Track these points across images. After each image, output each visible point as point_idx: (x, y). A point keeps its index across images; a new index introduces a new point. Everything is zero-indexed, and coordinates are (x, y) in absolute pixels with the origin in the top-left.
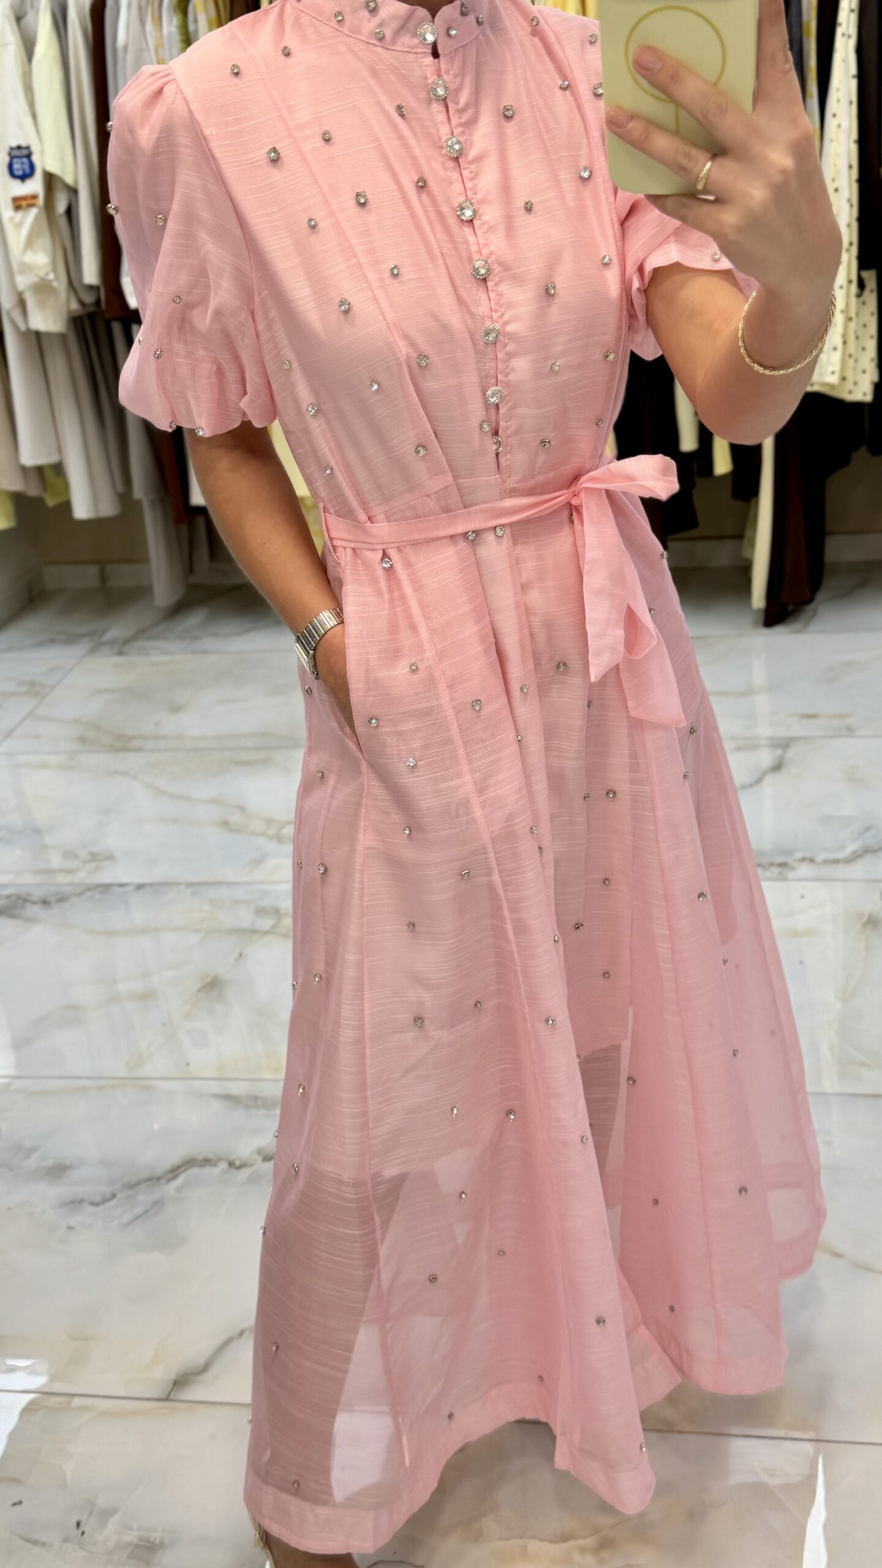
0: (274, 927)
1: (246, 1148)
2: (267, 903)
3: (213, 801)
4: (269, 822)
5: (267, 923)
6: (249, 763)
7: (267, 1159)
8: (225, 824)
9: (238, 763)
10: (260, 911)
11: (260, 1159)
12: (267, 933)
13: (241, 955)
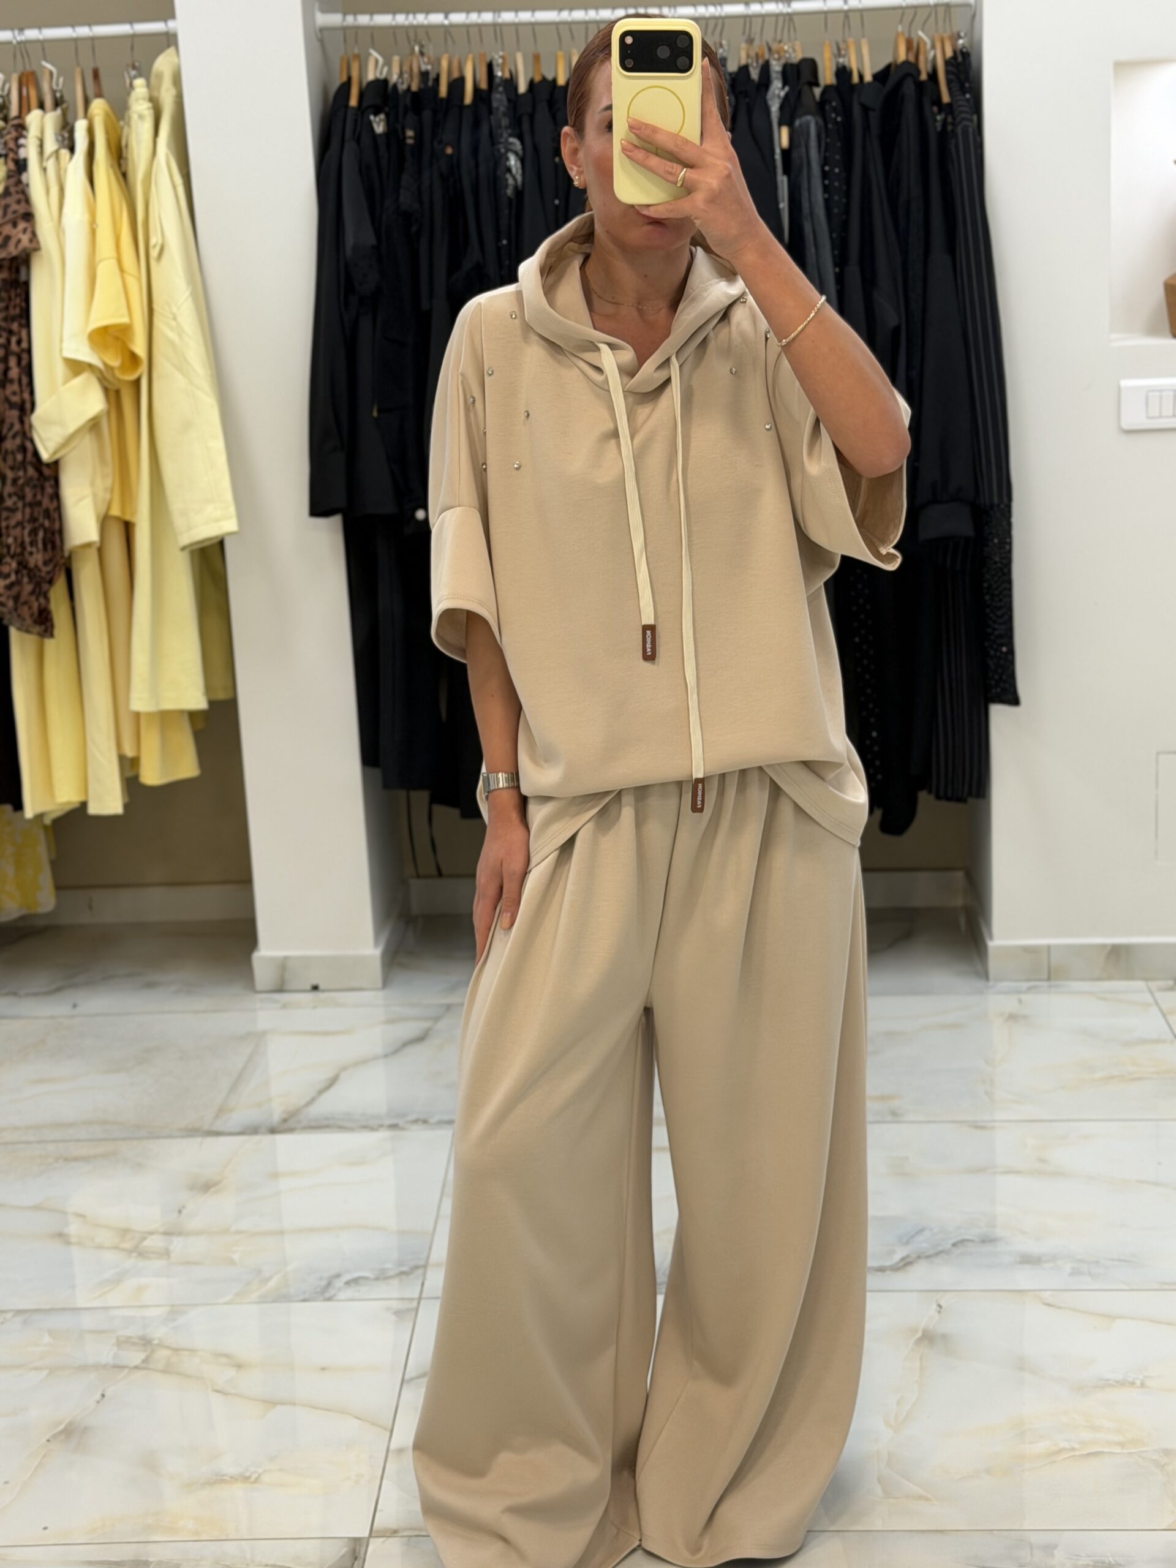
0: (146, 1361)
2: (132, 1331)
3: (37, 1208)
4: (125, 1232)
5: (136, 1357)
6: (86, 1159)
8: (60, 1237)
9: (70, 1159)
10: (124, 1343)
12: (137, 1368)
13: (103, 1396)
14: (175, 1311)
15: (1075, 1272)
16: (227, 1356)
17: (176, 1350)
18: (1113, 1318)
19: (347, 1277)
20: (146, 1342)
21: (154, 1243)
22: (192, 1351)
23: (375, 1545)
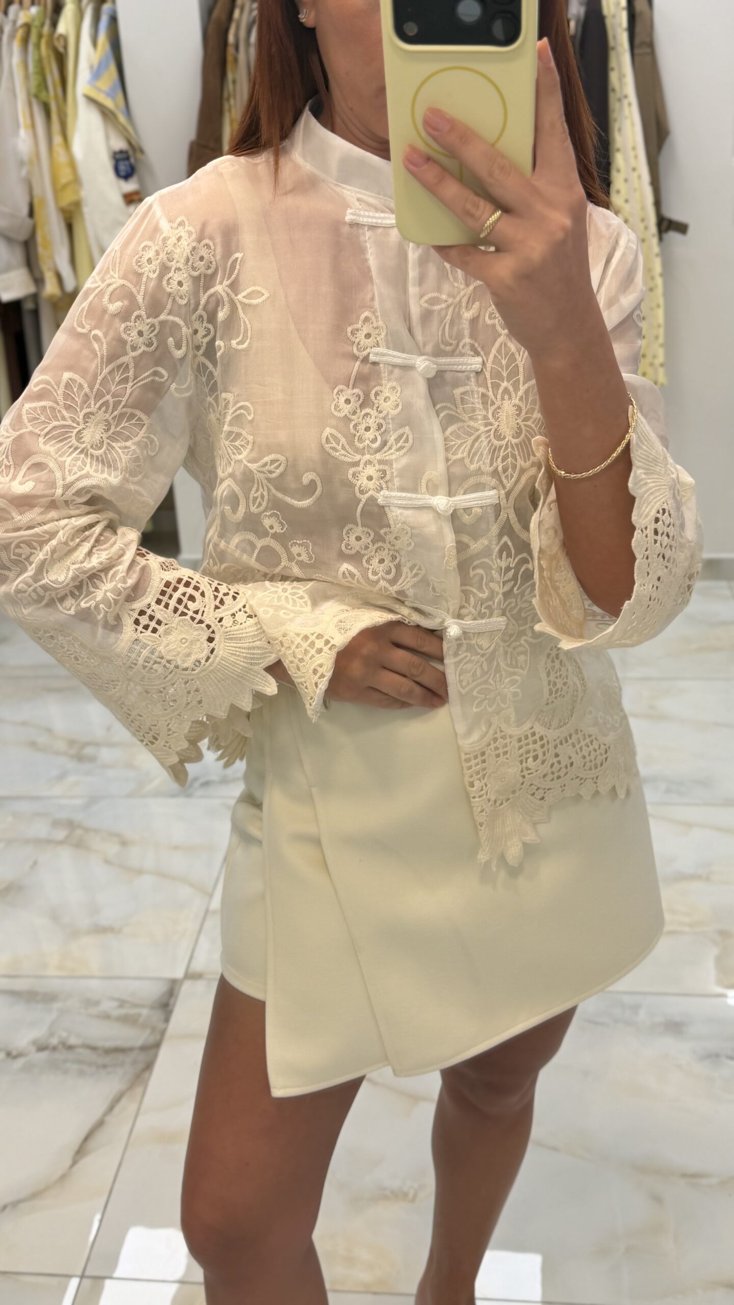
0: (68, 837)
1: (23, 1040)
2: (63, 815)
3: (24, 724)
4: (72, 743)
5: (61, 834)
6: (59, 690)
7: (41, 1048)
8: (33, 745)
9: (51, 690)
10: (56, 824)
11: (33, 1049)
12: (60, 843)
13: (35, 863)
14: (93, 801)
15: (668, 791)
16: (118, 835)
17: (87, 830)
18: (689, 825)
19: (202, 780)
20: (71, 825)
21: (88, 751)
22: (96, 831)
23: (187, 987)
